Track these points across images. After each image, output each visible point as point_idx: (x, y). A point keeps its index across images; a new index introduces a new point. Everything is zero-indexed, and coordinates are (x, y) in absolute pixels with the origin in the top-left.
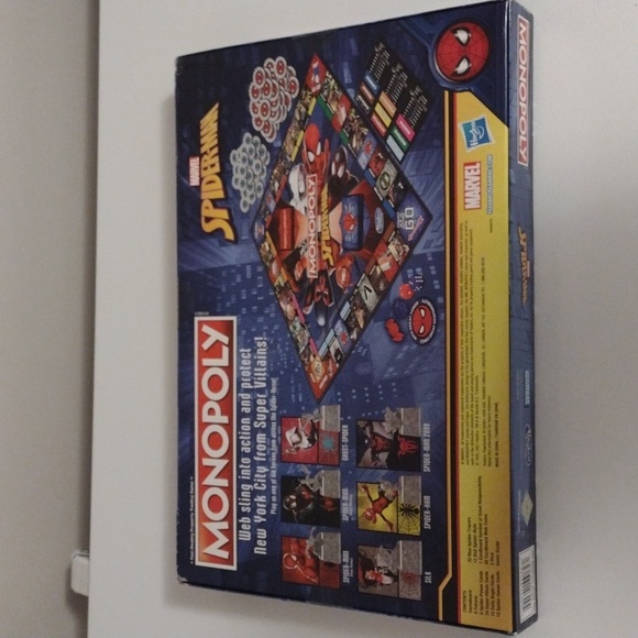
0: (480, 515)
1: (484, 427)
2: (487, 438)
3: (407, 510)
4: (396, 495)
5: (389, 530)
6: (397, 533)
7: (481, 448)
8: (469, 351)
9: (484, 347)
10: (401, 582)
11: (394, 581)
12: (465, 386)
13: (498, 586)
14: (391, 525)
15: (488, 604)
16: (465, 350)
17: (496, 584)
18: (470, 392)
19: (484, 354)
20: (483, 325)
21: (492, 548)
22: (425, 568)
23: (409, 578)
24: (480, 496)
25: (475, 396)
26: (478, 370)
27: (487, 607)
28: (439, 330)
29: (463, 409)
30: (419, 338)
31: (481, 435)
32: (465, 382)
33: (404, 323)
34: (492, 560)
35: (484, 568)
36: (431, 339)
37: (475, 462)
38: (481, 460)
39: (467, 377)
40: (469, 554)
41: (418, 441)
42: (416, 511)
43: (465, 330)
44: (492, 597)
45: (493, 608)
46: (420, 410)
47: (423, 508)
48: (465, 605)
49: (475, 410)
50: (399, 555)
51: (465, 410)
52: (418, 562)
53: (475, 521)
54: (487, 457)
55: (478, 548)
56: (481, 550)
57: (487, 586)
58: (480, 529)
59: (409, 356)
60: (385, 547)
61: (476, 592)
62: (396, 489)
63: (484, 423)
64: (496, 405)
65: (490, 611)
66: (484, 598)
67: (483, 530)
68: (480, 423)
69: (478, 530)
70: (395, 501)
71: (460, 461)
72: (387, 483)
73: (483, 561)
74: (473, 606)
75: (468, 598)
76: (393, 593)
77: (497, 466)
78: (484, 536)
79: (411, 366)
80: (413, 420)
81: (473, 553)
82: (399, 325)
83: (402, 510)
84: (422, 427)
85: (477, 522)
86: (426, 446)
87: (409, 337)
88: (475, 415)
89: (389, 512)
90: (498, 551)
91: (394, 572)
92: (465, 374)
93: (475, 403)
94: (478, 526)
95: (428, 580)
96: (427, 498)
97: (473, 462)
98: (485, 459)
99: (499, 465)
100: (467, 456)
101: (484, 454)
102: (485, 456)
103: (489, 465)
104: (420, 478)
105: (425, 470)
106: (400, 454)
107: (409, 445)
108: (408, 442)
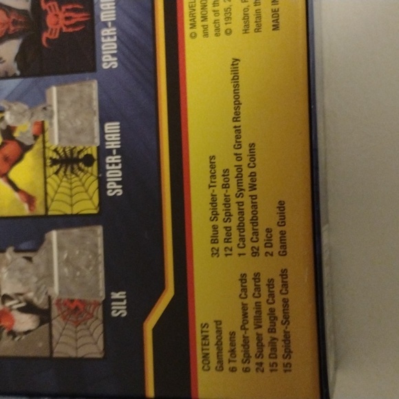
0: (238, 145)
3: (68, 161)
4: (41, 130)
5: (25, 210)
6: (46, 216)
10: (57, 323)
11: (42, 323)
13: (286, 302)
14: (30, 200)
15: (260, 346)
17: (279, 298)
21: (268, 218)
22: (111, 286)
23: (75, 310)
24: (237, 103)
27: (260, 354)
34: (268, 244)
35: (250, 266)
37: (223, 27)
38: (237, 23)
40: (214, 240)
42: (88, 160)
44: (272, 330)
45: (273, 354)
47: (103, 152)
48: (206, 356)
50: (49, 262)
52: (96, 274)
53: (226, 161)
54: (252, 13)
55: (234, 222)
56: (241, 227)
57: (258, 306)
58: (239, 176)
60: (17, 251)
61: (232, 323)
62: (40, 117)
65: (266, 361)
66: (252, 334)
67: (246, 181)
69: (233, 182)
70: (38, 146)
71: (187, 30)
72: (20, 107)
73: (248, 250)
74: (226, 355)
75: (213, 339)
76: (38, 348)
77: (276, 27)
78: (247, 193)
81: (222, 234)
83: (54, 162)
85: (231, 164)
86: (107, 9)
89: (26, 172)
90: (282, 222)
91: (40, 302)
94: (233, 173)
95: (119, 309)
96: (113, 128)
97: (218, 29)
98: (246, 17)
99: (281, 25)
100: (204, 18)
101: (245, 5)
102: (246, 10)
103: (258, 30)
104: (95, 84)
105: (105, 66)
106: (48, 39)
107: (67, 14)
108: (64, 8)
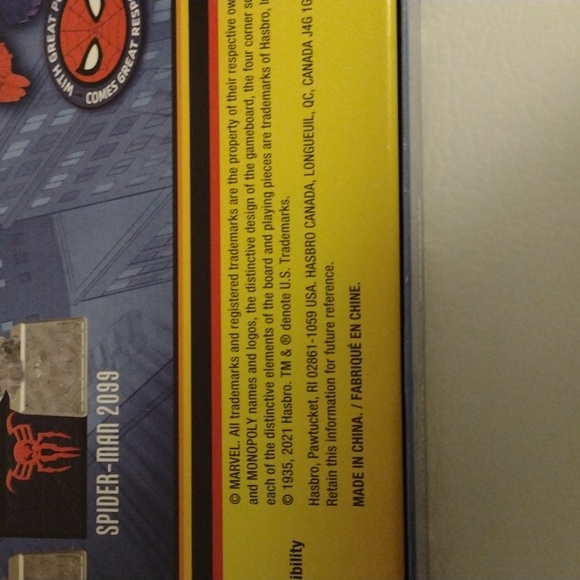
1: (312, 372)
2: (323, 405)
7: (301, 443)
8: (258, 115)
9: (309, 101)
12: (243, 236)
16: (241, 116)
18: (260, 253)
19: (308, 123)
20: (307, 26)
25: (277, 268)
26: (289, 182)
28: (149, 56)
29: (236, 313)
30: (83, 87)
31: (301, 398)
32: (242, 222)
33: (29, 43)
36: (124, 88)
37: (280, 493)
38: (301, 489)
39: (251, 205)
41: (76, 430)
43: (241, 48)
46: (84, 325)
49: (277, 311)
51: (245, 319)
59: (48, 149)
63: (312, 357)
64: (355, 294)
68: (299, 360)
71: (227, 492)
77: (359, 502)
79: (56, 181)
80: (61, 360)
82: (11, 49)
84: (93, 381)
86: (106, 444)
87: (47, 87)
88: (279, 332)
92: (243, 196)
93: (278, 294)
97: (272, 494)
98: (314, 482)
99: (367, 500)
100: (252, 475)
101: (313, 462)
102: (314, 470)
103: (332, 502)
104: (83, 558)
105: (99, 531)
106: (14, 480)
107: (45, 446)
108: (40, 436)
